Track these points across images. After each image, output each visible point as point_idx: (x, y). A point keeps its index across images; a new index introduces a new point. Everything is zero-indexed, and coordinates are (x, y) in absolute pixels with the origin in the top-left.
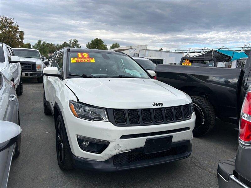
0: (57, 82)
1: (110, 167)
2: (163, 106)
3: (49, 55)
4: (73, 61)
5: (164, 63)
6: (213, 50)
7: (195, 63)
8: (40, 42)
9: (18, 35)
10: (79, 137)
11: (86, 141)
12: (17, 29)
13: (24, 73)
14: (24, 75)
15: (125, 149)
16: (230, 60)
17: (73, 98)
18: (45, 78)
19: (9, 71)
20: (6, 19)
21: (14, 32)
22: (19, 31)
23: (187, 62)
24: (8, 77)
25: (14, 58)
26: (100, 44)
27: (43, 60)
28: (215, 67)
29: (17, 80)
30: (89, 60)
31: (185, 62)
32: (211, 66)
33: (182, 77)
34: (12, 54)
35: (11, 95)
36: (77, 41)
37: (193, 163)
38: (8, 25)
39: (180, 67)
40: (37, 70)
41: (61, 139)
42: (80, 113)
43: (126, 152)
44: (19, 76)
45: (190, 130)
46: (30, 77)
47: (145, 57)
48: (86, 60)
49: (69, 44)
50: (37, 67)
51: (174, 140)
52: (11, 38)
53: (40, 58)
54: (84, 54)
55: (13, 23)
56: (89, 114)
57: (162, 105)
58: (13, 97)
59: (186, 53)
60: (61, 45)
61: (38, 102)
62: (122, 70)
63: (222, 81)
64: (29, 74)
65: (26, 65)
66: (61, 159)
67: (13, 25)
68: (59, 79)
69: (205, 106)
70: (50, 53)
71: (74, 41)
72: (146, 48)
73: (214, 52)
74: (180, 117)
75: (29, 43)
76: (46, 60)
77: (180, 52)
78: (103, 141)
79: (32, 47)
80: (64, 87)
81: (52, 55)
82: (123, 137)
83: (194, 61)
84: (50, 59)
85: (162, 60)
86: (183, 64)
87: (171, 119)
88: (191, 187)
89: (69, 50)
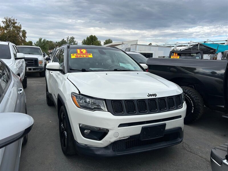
0: (59, 76)
1: (110, 152)
2: (157, 97)
3: (49, 51)
4: (73, 57)
5: (154, 57)
6: (199, 43)
7: (183, 56)
8: (40, 40)
9: (21, 34)
10: (81, 125)
11: (87, 129)
12: (20, 28)
13: (27, 68)
14: (28, 70)
15: (123, 136)
16: (215, 53)
17: (74, 91)
18: (47, 73)
19: (15, 67)
20: (9, 20)
21: (17, 32)
22: (21, 30)
23: (175, 55)
24: (14, 72)
25: (19, 55)
26: (95, 40)
27: (44, 56)
28: (201, 59)
29: (22, 74)
30: (87, 55)
31: (173, 55)
32: (198, 58)
33: (172, 69)
34: (17, 51)
35: (19, 89)
36: (74, 38)
37: (184, 149)
38: (12, 25)
39: (169, 59)
40: (39, 65)
41: (64, 127)
42: (81, 104)
43: (123, 139)
44: (24, 71)
45: (182, 118)
46: (33, 72)
47: (136, 51)
48: (85, 56)
49: (67, 41)
50: (39, 62)
51: (167, 128)
52: (15, 37)
53: (41, 54)
54: (82, 50)
55: (17, 23)
56: (90, 104)
57: (156, 95)
58: (21, 90)
59: (174, 46)
60: (59, 42)
61: (41, 94)
62: (116, 64)
63: (209, 72)
64: (32, 69)
65: (29, 61)
66: (65, 146)
67: (16, 25)
68: (61, 74)
69: (194, 96)
70: (50, 49)
71: (71, 39)
72: (137, 43)
73: (200, 45)
74: (172, 107)
75: (31, 41)
76: (47, 56)
77: (167, 46)
78: (103, 129)
79: (33, 45)
80: (65, 80)
81: (52, 51)
82: (121, 125)
83: (182, 54)
84: (50, 55)
85: (152, 54)
86: (172, 57)
87: (164, 108)
88: (184, 170)
89: (68, 47)
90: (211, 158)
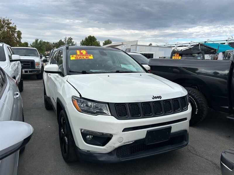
0: (58, 79)
1: (114, 158)
2: (162, 99)
3: (46, 53)
4: (73, 58)
5: (154, 58)
6: (199, 44)
7: (184, 56)
8: (37, 41)
9: (16, 35)
10: (82, 131)
11: (89, 135)
12: (15, 29)
13: (23, 70)
14: (24, 73)
15: (127, 141)
16: (216, 53)
17: (75, 94)
18: (45, 75)
19: (10, 70)
20: (4, 20)
21: (12, 32)
22: (16, 30)
23: (177, 56)
24: (10, 75)
25: (14, 57)
26: (94, 41)
27: (41, 57)
28: (203, 59)
29: (18, 77)
30: (87, 56)
31: (175, 56)
32: (200, 58)
33: (175, 70)
34: (12, 52)
35: (15, 93)
36: (72, 39)
37: (190, 151)
38: (6, 26)
39: (171, 60)
40: (36, 67)
41: (65, 133)
42: (83, 108)
43: (128, 143)
44: (20, 73)
45: (187, 120)
46: (30, 74)
47: (136, 52)
48: (85, 57)
49: (64, 42)
50: (36, 64)
51: (173, 131)
52: (10, 38)
53: (38, 56)
54: (82, 51)
55: (11, 23)
56: (91, 108)
57: (161, 98)
58: (17, 94)
59: (174, 47)
60: (56, 43)
61: (39, 97)
63: (211, 73)
64: (28, 72)
65: (25, 63)
66: (65, 152)
67: (11, 25)
68: (60, 76)
69: (198, 97)
70: (47, 51)
71: (69, 39)
72: (137, 43)
73: (200, 45)
74: (178, 109)
75: (26, 42)
76: (44, 58)
77: (168, 46)
78: (107, 134)
79: (29, 46)
80: (65, 83)
81: (49, 53)
82: (125, 130)
83: (184, 54)
84: (47, 57)
85: (152, 55)
86: (173, 58)
87: (169, 111)
88: (190, 174)
89: (67, 48)
90: (221, 163)
